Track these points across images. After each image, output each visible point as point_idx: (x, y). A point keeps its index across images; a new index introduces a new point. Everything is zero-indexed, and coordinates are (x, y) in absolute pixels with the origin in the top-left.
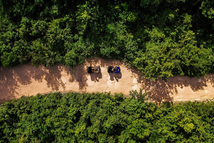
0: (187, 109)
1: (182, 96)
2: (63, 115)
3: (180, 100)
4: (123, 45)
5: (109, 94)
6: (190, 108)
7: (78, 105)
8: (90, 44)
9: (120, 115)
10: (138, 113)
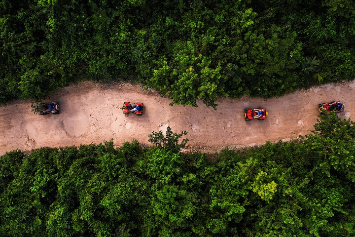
0: (264, 157)
1: (255, 137)
2: (23, 191)
3: (253, 145)
4: (128, 51)
5: (111, 144)
6: (269, 155)
7: (51, 171)
8: (70, 56)
9: (133, 182)
10: (167, 174)
